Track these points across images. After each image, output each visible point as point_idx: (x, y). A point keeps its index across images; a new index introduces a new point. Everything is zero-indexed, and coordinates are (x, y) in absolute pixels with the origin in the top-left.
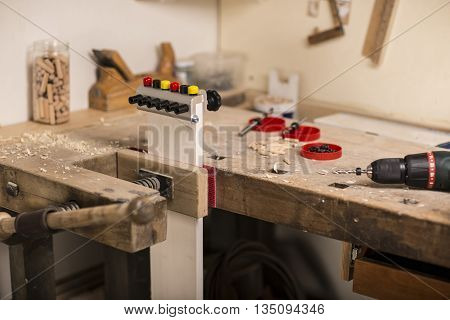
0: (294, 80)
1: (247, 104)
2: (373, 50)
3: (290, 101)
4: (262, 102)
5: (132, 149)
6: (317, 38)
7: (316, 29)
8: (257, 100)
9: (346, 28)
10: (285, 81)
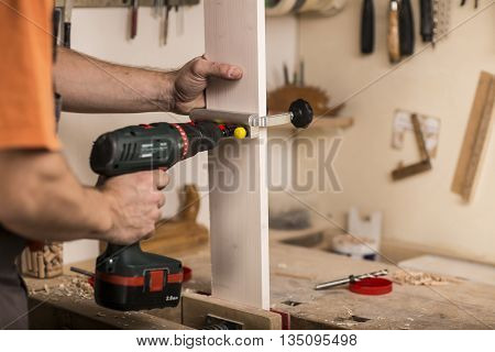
0: (376, 219)
1: (325, 245)
2: (463, 185)
3: (372, 242)
4: (341, 242)
5: (199, 293)
6: (401, 173)
7: (400, 164)
8: (336, 240)
9: (433, 162)
10: (367, 219)
